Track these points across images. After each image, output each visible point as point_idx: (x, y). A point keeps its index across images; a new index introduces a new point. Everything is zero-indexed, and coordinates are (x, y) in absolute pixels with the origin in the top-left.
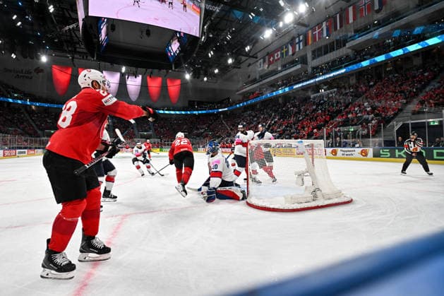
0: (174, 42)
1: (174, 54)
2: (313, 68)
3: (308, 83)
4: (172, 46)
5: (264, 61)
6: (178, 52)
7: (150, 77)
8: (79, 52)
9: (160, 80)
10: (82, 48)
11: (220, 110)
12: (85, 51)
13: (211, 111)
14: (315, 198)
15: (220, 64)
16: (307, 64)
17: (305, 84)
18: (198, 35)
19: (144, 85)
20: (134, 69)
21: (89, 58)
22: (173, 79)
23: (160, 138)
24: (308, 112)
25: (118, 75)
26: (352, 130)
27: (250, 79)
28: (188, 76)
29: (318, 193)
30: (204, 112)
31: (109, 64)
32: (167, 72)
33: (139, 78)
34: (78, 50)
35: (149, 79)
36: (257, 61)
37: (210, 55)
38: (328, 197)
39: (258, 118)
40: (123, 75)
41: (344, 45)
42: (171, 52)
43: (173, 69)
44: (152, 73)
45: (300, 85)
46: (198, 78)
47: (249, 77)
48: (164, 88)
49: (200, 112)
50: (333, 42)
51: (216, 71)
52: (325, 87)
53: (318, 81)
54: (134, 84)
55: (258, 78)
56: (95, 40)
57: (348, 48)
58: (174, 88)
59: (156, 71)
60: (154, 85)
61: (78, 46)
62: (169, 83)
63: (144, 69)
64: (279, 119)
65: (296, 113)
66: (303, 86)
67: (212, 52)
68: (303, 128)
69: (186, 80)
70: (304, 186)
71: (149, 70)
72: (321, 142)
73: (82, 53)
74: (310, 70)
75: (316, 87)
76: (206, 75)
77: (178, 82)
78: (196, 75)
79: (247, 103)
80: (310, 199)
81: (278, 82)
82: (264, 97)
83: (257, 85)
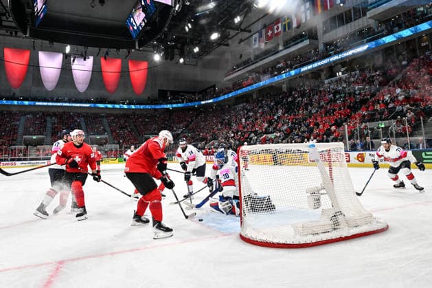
0: (137, 13)
1: (138, 28)
2: (326, 45)
3: (320, 63)
4: (135, 17)
5: (261, 36)
6: (143, 24)
7: (105, 59)
8: (6, 27)
9: (118, 62)
10: (10, 21)
11: (203, 102)
12: (13, 24)
13: (190, 104)
14: (336, 226)
15: (200, 41)
16: (317, 39)
17: (315, 65)
18: (170, 4)
19: (97, 71)
20: (81, 48)
21: (20, 34)
22: (137, 61)
23: (119, 143)
24: (322, 103)
25: (60, 57)
26: (383, 126)
27: (244, 59)
28: (157, 58)
29: (340, 218)
30: (179, 105)
31: (48, 42)
32: (129, 52)
33: (90, 61)
34: (4, 23)
35: (103, 61)
36: (251, 36)
37: (187, 29)
38: (353, 223)
39: (256, 113)
40: (66, 57)
41: (365, 15)
42: (133, 26)
43: (137, 47)
44: (107, 53)
45: (310, 67)
46: (172, 59)
47: (241, 56)
48: (124, 73)
49: (175, 106)
50: (350, 11)
51: (196, 50)
52: (343, 70)
53: (334, 62)
54: (82, 69)
55: (252, 58)
56: (28, 11)
57: (370, 18)
58: (138, 73)
59: (113, 51)
60: (111, 69)
61: (4, 18)
62: (131, 67)
63: (97, 49)
64: (284, 114)
65: (306, 104)
66: (313, 69)
67: (189, 25)
68: (317, 125)
69: (155, 62)
70: (320, 209)
71: (104, 50)
72: (341, 144)
73: (10, 27)
74: (321, 47)
75: (331, 70)
76: (182, 55)
77: (144, 65)
78: (169, 55)
79: (239, 92)
80: (329, 228)
81: (279, 63)
82: (261, 84)
83: (253, 67)
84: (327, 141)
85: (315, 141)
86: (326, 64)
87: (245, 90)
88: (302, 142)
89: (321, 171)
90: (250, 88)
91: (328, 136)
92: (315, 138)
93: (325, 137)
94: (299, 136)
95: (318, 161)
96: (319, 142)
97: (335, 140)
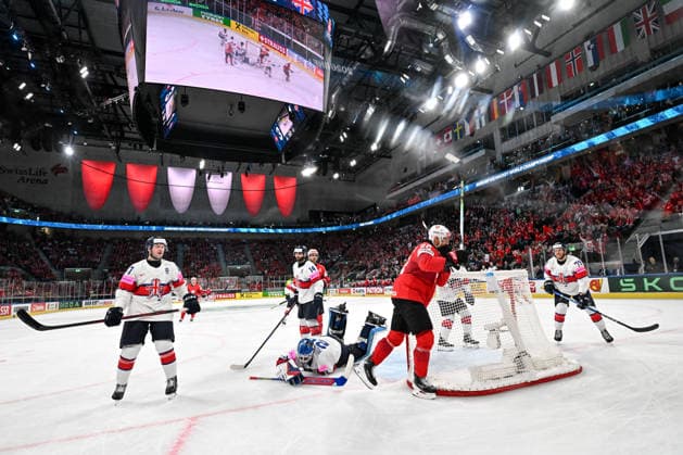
0: (284, 121)
1: (284, 138)
2: (505, 155)
3: (498, 177)
4: (282, 126)
5: (427, 146)
6: (290, 135)
7: (246, 175)
8: (129, 139)
9: (262, 179)
10: (133, 132)
11: (362, 225)
12: (137, 136)
13: (346, 227)
14: (520, 368)
15: (358, 153)
16: (494, 149)
17: (492, 179)
18: (321, 110)
19: (236, 190)
20: (218, 163)
21: (145, 147)
22: (284, 177)
23: (263, 274)
25: (194, 172)
26: (573, 249)
27: (409, 173)
28: (308, 172)
29: (525, 359)
30: (334, 228)
31: (177, 156)
32: (274, 167)
33: (228, 177)
34: (126, 135)
35: (243, 177)
36: (416, 147)
37: (342, 139)
38: (540, 365)
40: (200, 173)
41: (549, 120)
42: (278, 136)
43: (284, 161)
44: (248, 169)
45: (487, 181)
46: (325, 174)
47: (406, 170)
48: (269, 193)
49: (329, 229)
50: (531, 116)
51: (353, 163)
52: (525, 183)
53: (514, 174)
54: (219, 187)
55: (419, 171)
56: (155, 120)
57: (556, 123)
58: (285, 191)
59: (255, 165)
60: (253, 187)
61: (126, 129)
62: (277, 185)
63: (236, 164)
65: (484, 224)
66: (490, 183)
67: (345, 135)
69: (305, 178)
70: (501, 350)
71: (245, 165)
72: (524, 272)
73: (134, 140)
74: (499, 158)
75: (512, 184)
76: (336, 169)
77: (292, 182)
78: (324, 169)
79: (405, 211)
80: (512, 371)
81: (451, 177)
82: (430, 202)
83: (419, 182)
84: (509, 268)
85: (495, 268)
86: (504, 178)
87: (410, 209)
88: (479, 270)
89: (501, 305)
90: (416, 207)
91: (510, 262)
92: (494, 264)
93: (505, 263)
94: (476, 263)
95: (497, 291)
96: (499, 269)
97: (518, 266)
